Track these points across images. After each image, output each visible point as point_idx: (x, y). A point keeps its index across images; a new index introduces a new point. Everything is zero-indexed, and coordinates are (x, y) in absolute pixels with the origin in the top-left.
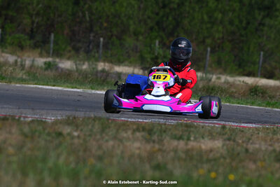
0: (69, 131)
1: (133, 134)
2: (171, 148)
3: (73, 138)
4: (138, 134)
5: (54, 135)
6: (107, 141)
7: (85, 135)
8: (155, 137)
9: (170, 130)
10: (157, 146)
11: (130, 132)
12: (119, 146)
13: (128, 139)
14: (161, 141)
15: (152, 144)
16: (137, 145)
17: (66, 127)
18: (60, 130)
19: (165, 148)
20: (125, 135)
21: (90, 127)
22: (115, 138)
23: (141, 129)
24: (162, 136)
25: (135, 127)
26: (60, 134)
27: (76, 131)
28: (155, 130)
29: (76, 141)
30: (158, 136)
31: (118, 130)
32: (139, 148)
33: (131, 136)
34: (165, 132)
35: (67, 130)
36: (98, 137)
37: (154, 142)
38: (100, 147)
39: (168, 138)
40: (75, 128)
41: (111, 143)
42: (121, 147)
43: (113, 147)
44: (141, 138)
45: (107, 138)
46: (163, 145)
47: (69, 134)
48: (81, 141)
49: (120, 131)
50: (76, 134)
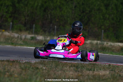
0: (41, 67)
1: (69, 68)
2: (87, 74)
3: (43, 70)
4: (72, 68)
5: (35, 68)
6: (58, 71)
7: (48, 69)
8: (79, 70)
9: (86, 66)
10: (80, 74)
11: (68, 67)
12: (63, 73)
13: (67, 70)
14: (82, 71)
15: (78, 73)
16: (71, 73)
17: (40, 65)
18: (37, 66)
19: (83, 74)
20: (66, 69)
21: (51, 65)
22: (62, 70)
23: (73, 66)
24: (82, 69)
25: (70, 65)
26: (38, 68)
27: (45, 67)
28: (79, 66)
29: (44, 71)
30: (81, 69)
31: (63, 67)
32: (72, 74)
33: (68, 69)
34: (83, 67)
35: (40, 66)
36: (54, 69)
37: (79, 71)
38: (55, 74)
39: (85, 70)
40: (44, 66)
41: (60, 72)
42: (64, 74)
43: (61, 74)
44: (73, 70)
45: (58, 70)
46: (83, 73)
47: (41, 68)
48: (47, 71)
49: (64, 67)
50: (44, 68)
